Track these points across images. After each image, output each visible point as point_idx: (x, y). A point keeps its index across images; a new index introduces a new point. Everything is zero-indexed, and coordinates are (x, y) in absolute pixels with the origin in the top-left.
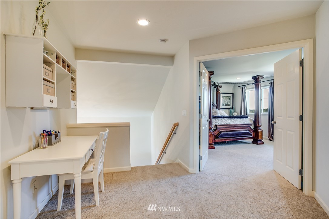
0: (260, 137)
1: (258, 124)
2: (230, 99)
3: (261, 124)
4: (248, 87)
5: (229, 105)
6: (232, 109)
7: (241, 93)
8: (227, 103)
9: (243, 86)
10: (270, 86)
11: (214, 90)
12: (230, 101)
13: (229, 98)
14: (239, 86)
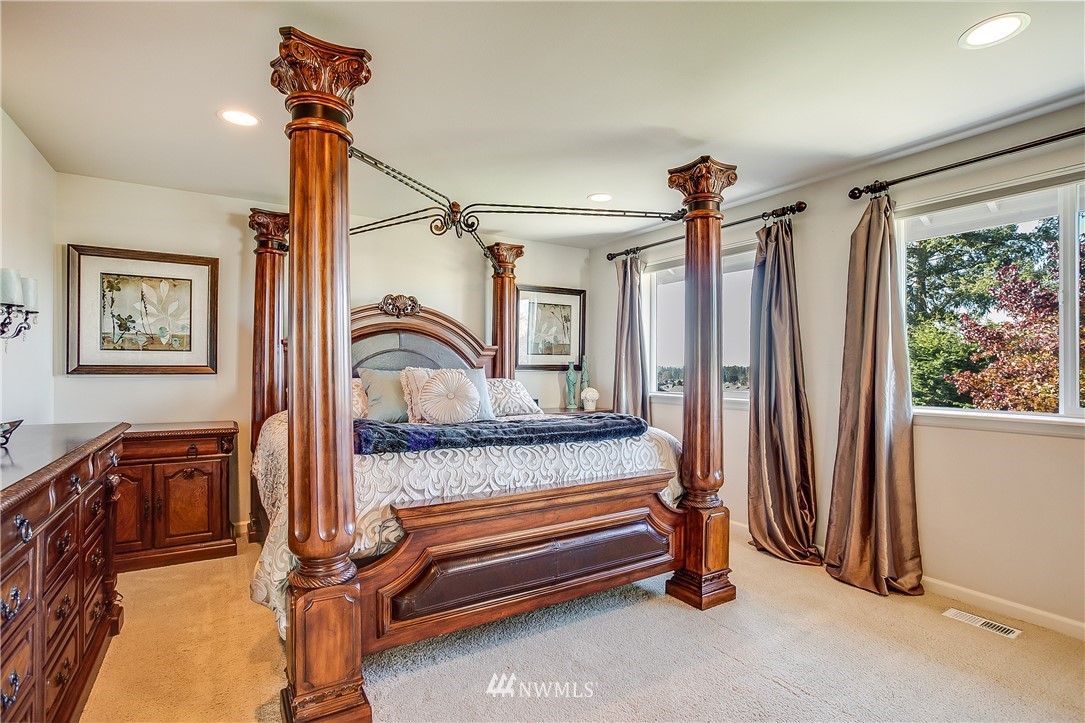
0: (717, 557)
1: (706, 475)
2: (567, 319)
3: (722, 475)
4: (652, 257)
5: (564, 350)
6: (578, 368)
7: (616, 289)
8: (555, 338)
9: (627, 253)
10: (761, 249)
11: (485, 267)
12: (566, 330)
13: (565, 313)
14: (611, 257)
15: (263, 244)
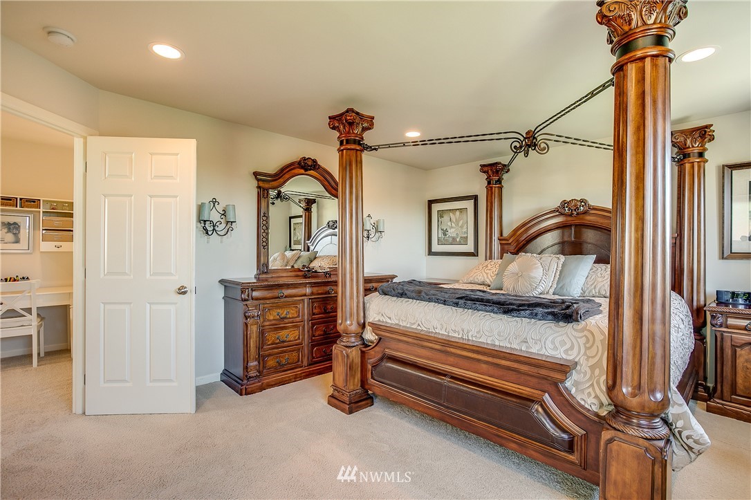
15: (489, 183)
